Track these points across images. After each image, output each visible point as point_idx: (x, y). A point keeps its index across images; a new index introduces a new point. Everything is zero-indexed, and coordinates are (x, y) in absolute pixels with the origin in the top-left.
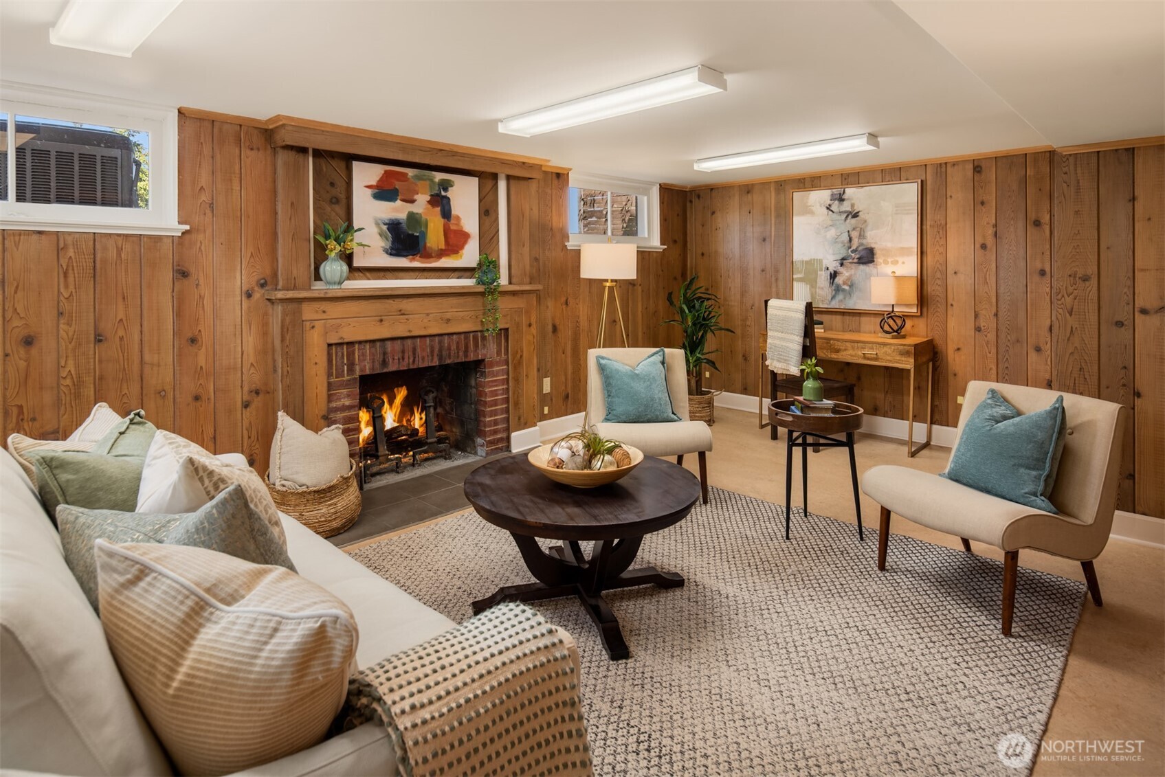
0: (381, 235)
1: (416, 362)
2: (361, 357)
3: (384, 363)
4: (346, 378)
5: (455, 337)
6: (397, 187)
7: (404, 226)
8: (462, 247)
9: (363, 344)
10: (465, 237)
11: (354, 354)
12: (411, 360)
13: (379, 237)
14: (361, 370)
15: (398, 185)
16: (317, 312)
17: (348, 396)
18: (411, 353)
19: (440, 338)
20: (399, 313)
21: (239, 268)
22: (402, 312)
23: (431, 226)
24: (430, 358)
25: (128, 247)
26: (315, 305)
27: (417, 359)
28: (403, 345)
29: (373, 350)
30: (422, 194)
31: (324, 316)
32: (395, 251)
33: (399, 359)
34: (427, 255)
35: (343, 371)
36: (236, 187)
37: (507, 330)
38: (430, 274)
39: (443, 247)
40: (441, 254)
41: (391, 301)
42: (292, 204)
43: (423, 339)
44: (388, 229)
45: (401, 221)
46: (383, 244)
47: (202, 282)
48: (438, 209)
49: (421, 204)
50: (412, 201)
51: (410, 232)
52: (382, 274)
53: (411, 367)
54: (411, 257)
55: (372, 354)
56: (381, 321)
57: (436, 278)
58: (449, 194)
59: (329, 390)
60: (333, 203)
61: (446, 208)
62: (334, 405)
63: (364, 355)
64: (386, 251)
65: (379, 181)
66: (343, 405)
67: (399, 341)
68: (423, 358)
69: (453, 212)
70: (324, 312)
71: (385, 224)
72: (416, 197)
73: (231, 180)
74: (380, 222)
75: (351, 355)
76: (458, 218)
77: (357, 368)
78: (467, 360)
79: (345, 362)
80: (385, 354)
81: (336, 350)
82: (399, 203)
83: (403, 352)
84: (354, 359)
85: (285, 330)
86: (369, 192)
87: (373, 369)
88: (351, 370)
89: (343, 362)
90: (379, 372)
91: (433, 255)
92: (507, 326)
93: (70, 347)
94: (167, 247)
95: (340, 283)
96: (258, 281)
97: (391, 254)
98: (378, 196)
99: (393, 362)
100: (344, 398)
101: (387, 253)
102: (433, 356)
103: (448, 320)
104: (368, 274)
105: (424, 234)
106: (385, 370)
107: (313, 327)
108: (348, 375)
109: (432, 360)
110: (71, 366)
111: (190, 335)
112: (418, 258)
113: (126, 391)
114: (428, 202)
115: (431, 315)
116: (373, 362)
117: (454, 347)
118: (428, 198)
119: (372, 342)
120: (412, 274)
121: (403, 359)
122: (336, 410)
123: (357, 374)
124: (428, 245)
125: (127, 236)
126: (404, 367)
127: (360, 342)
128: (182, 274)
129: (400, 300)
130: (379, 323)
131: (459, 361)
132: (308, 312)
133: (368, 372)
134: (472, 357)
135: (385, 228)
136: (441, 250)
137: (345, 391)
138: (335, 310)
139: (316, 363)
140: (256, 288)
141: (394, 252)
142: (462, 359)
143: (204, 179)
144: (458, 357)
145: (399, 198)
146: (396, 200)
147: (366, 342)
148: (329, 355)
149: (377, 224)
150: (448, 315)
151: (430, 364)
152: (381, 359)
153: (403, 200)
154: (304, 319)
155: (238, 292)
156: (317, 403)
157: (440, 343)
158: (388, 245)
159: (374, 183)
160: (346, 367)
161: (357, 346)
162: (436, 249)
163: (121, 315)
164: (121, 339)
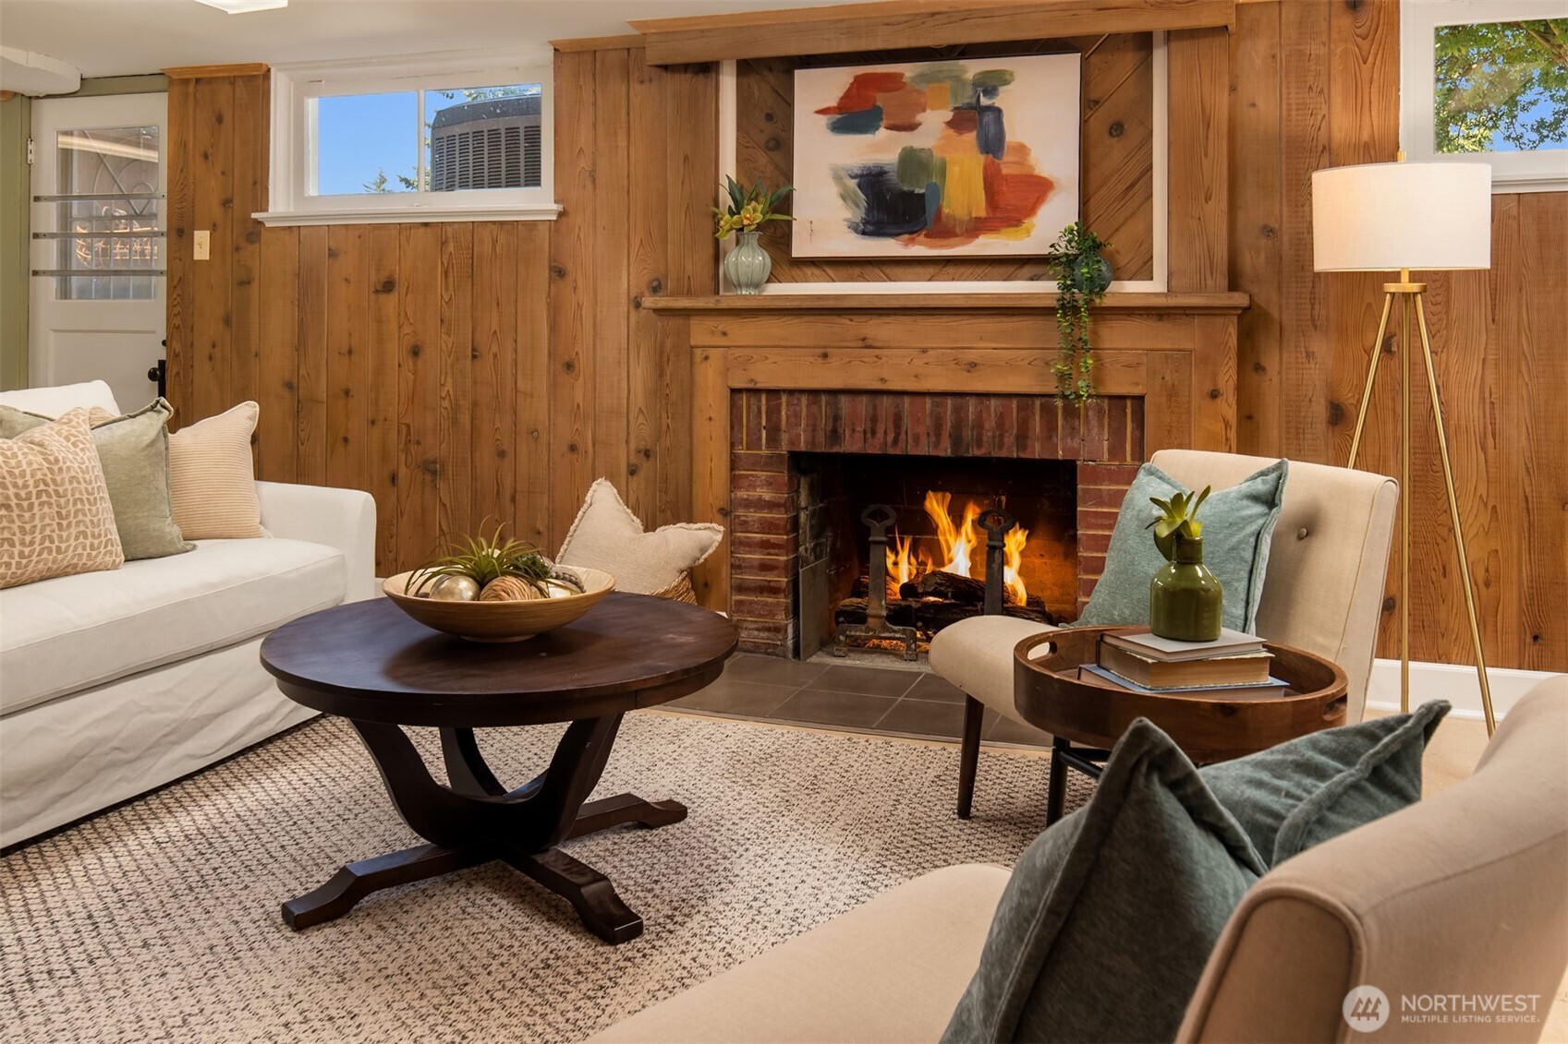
0: (843, 198)
1: (902, 444)
2: (793, 420)
3: (835, 435)
4: (764, 451)
5: (993, 402)
6: (879, 104)
7: (893, 177)
8: (1031, 211)
9: (797, 395)
10: (1040, 188)
11: (779, 411)
12: (890, 438)
13: (840, 202)
14: (792, 442)
15: (881, 99)
16: (713, 333)
17: (769, 484)
18: (891, 425)
19: (959, 401)
20: (860, 344)
21: (625, 262)
22: (869, 342)
23: (954, 172)
24: (933, 439)
25: (502, 238)
26: (710, 322)
27: (903, 436)
28: (875, 407)
29: (815, 409)
30: (932, 109)
31: (724, 341)
32: (873, 226)
33: (865, 433)
34: (944, 232)
35: (760, 439)
36: (622, 142)
37: (1141, 398)
38: (961, 270)
39: (983, 214)
40: (976, 228)
41: (845, 321)
42: (686, 158)
43: (919, 399)
44: (859, 186)
45: (886, 169)
46: (848, 215)
47: (580, 284)
48: (971, 137)
49: (932, 128)
50: (911, 127)
51: (906, 188)
52: (857, 271)
53: (891, 451)
54: (907, 236)
55: (813, 418)
56: (825, 356)
57: (976, 279)
58: (997, 102)
59: (732, 469)
60: (771, 150)
61: (992, 130)
62: (742, 494)
63: (797, 415)
64: (854, 228)
65: (842, 98)
66: (760, 498)
67: (865, 399)
68: (917, 439)
69: (1010, 137)
70: (724, 334)
71: (853, 177)
72: (920, 117)
73: (616, 133)
74: (843, 174)
75: (773, 412)
76: (1022, 150)
77: (784, 437)
78: (1023, 455)
79: (764, 423)
80: (836, 418)
81: (748, 401)
82: (882, 133)
83: (874, 419)
84: (780, 420)
85: (665, 359)
86: (823, 120)
87: (813, 442)
88: (773, 439)
89: (760, 423)
90: (823, 450)
91: (958, 230)
92: (1137, 391)
93: (449, 361)
94: (543, 236)
95: (757, 286)
96: (650, 283)
97: (864, 233)
98: (838, 128)
99: (851, 437)
100: (762, 486)
101: (856, 231)
102: (938, 435)
103: (973, 366)
104: (830, 271)
105: (937, 191)
106: (835, 450)
107: (706, 358)
108: (768, 446)
109: (937, 444)
110: (449, 386)
111: (566, 358)
112: (921, 238)
113: (498, 425)
114: (950, 124)
115: (931, 353)
116: (814, 431)
117: (990, 424)
118: (949, 115)
119: (814, 393)
120: (919, 270)
121: (874, 433)
122: (748, 504)
123: (784, 449)
124: (946, 210)
125: (502, 223)
126: (874, 448)
127: (791, 392)
128: (559, 272)
129: (864, 318)
130: (820, 360)
131: (1003, 454)
132: (700, 332)
133: (803, 447)
134: (1036, 451)
135: (853, 183)
136: (978, 219)
137: (763, 475)
138: (742, 332)
139: (710, 419)
140: (647, 294)
141: (870, 228)
142: (1010, 451)
143: (584, 138)
144: (1001, 446)
145: (883, 123)
146: (877, 129)
147: (802, 391)
148: (734, 408)
149: (837, 178)
150: (972, 355)
151: (933, 452)
152: (829, 428)
153: (887, 128)
154: (692, 343)
155: (624, 299)
156: (711, 483)
157: (958, 411)
158: (858, 215)
159: (833, 103)
160: (764, 433)
161: (784, 398)
162: (968, 218)
163: (495, 327)
164: (495, 356)
